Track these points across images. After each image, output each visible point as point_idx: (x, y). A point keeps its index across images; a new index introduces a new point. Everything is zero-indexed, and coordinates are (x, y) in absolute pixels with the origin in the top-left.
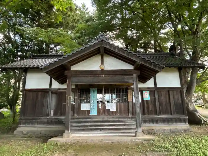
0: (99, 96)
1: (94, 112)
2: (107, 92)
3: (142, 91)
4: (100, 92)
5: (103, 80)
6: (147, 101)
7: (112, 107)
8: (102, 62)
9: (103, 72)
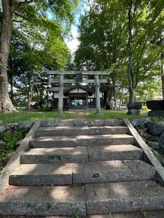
0: (77, 101)
1: (76, 105)
2: (80, 99)
3: (90, 98)
4: (77, 99)
5: (78, 96)
6: (92, 102)
7: (81, 104)
8: (78, 91)
9: (78, 93)
